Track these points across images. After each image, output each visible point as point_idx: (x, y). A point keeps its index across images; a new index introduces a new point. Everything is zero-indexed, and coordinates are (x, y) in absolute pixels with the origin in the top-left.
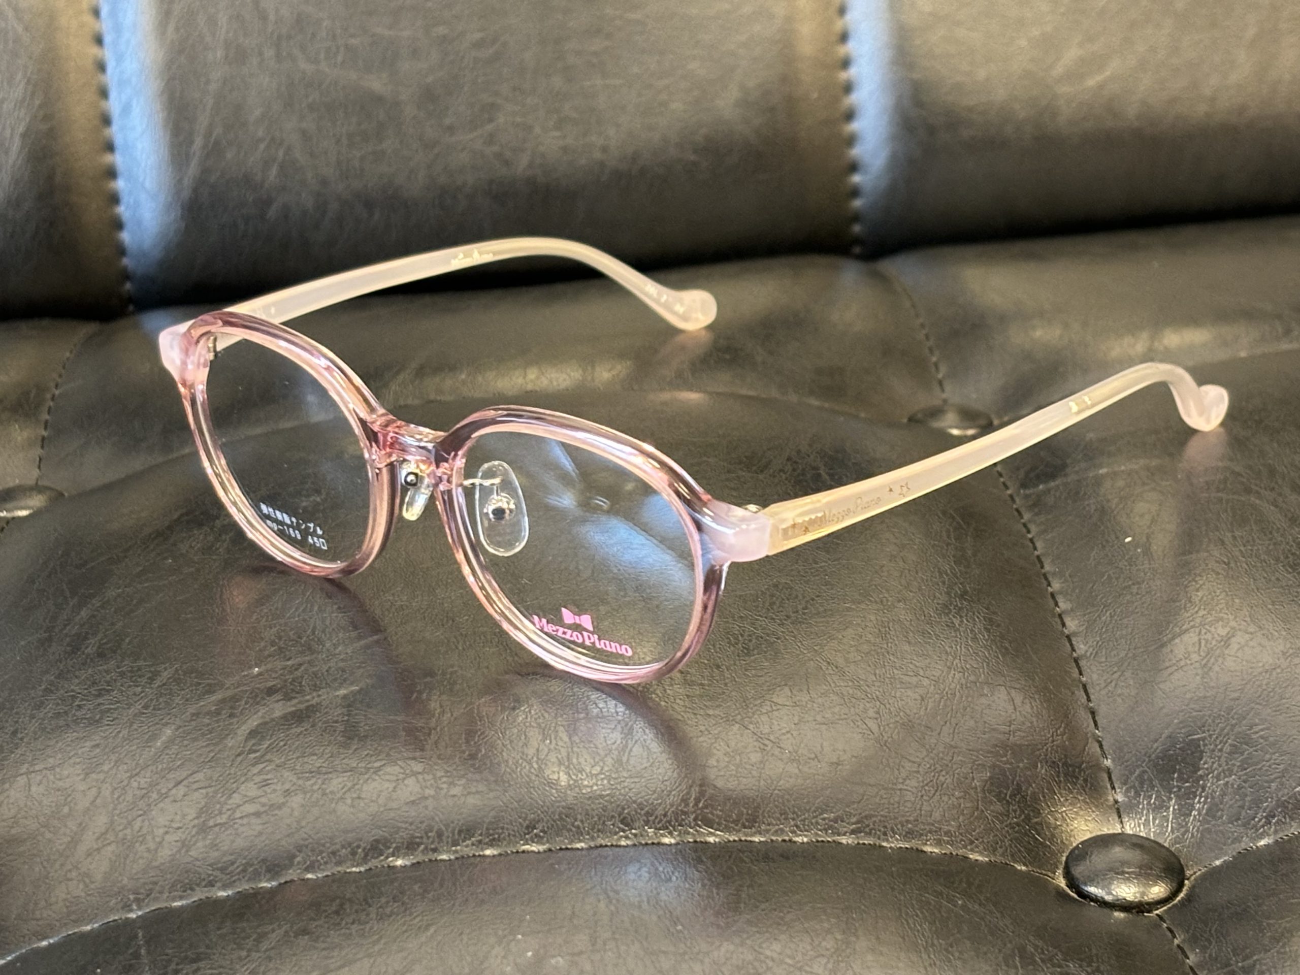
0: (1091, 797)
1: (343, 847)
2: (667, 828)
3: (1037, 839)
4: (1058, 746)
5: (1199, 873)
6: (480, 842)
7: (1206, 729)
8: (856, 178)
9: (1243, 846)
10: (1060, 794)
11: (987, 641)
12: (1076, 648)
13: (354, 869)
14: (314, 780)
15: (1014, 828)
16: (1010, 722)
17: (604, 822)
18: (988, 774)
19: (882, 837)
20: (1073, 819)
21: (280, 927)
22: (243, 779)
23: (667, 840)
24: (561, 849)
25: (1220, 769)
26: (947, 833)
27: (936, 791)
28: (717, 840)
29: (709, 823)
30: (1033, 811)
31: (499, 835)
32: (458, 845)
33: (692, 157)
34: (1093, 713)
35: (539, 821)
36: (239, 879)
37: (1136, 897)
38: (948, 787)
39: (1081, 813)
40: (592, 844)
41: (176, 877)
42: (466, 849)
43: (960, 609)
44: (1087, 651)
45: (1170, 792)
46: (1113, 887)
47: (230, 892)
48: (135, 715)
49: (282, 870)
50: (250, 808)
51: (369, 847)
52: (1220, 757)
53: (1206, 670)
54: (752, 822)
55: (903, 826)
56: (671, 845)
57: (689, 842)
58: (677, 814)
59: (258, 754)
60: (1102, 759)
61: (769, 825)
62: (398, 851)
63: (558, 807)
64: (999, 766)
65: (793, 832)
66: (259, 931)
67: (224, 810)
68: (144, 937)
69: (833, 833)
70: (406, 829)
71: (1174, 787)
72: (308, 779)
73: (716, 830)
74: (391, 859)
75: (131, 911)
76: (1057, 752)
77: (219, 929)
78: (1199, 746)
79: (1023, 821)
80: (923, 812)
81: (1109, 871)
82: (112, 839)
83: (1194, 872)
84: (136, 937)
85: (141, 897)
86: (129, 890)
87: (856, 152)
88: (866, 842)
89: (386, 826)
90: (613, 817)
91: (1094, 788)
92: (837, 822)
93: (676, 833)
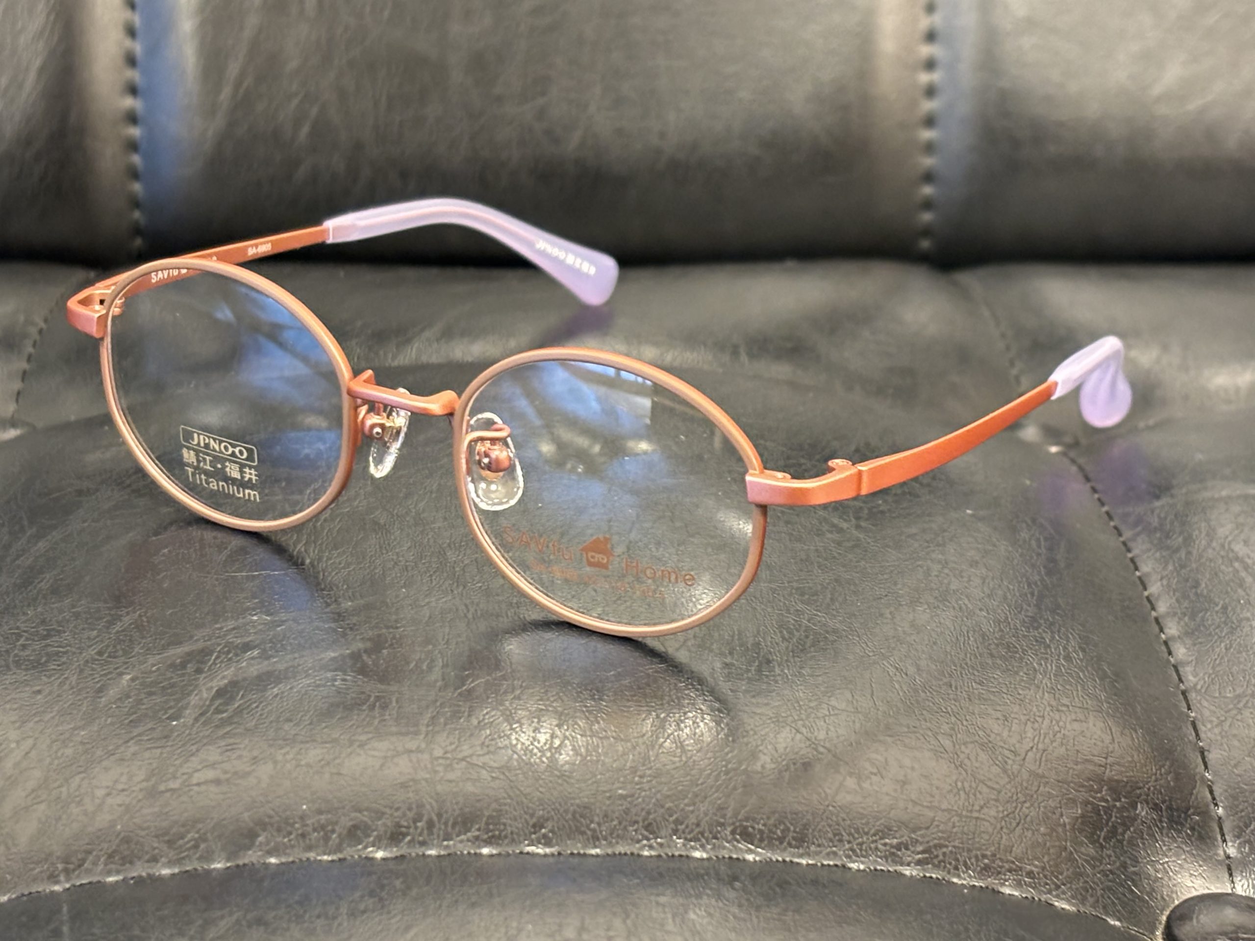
0: (1198, 848)
1: (315, 830)
2: (699, 840)
3: (1133, 891)
4: (1161, 786)
6: (477, 838)
10: (1163, 841)
11: (1081, 660)
12: (1183, 679)
13: (325, 858)
14: (288, 749)
15: (1107, 876)
16: (1107, 754)
17: (625, 828)
18: (1080, 811)
19: (952, 871)
20: (1176, 873)
21: (231, 914)
22: (205, 741)
23: (697, 854)
24: (572, 854)
26: (1030, 874)
27: (1018, 824)
28: (757, 859)
29: (747, 837)
30: (1129, 858)
31: (501, 831)
32: (451, 839)
33: (756, 152)
34: (1202, 752)
35: (547, 820)
36: (187, 856)
38: (1032, 822)
39: (1186, 866)
40: (610, 851)
41: (114, 847)
42: (459, 845)
43: (1052, 624)
44: (1197, 684)
47: (176, 870)
48: (87, 661)
49: (241, 849)
50: (210, 774)
51: (345, 832)
54: (801, 841)
55: (977, 860)
56: (702, 860)
57: (724, 858)
58: (712, 825)
59: (224, 715)
60: (1212, 806)
61: (819, 846)
62: (380, 841)
63: (572, 805)
64: (1092, 804)
65: (848, 857)
66: (206, 915)
67: (179, 774)
68: (69, 912)
69: (895, 862)
70: (391, 815)
72: (281, 748)
73: (757, 847)
74: (371, 849)
75: (57, 882)
76: (1161, 793)
77: (158, 910)
79: (1118, 869)
80: (1002, 846)
81: (1220, 935)
82: (44, 797)
84: (59, 911)
85: (71, 867)
86: (58, 858)
88: (934, 876)
89: (367, 809)
90: (636, 822)
91: (1202, 838)
92: (900, 850)
93: (709, 847)
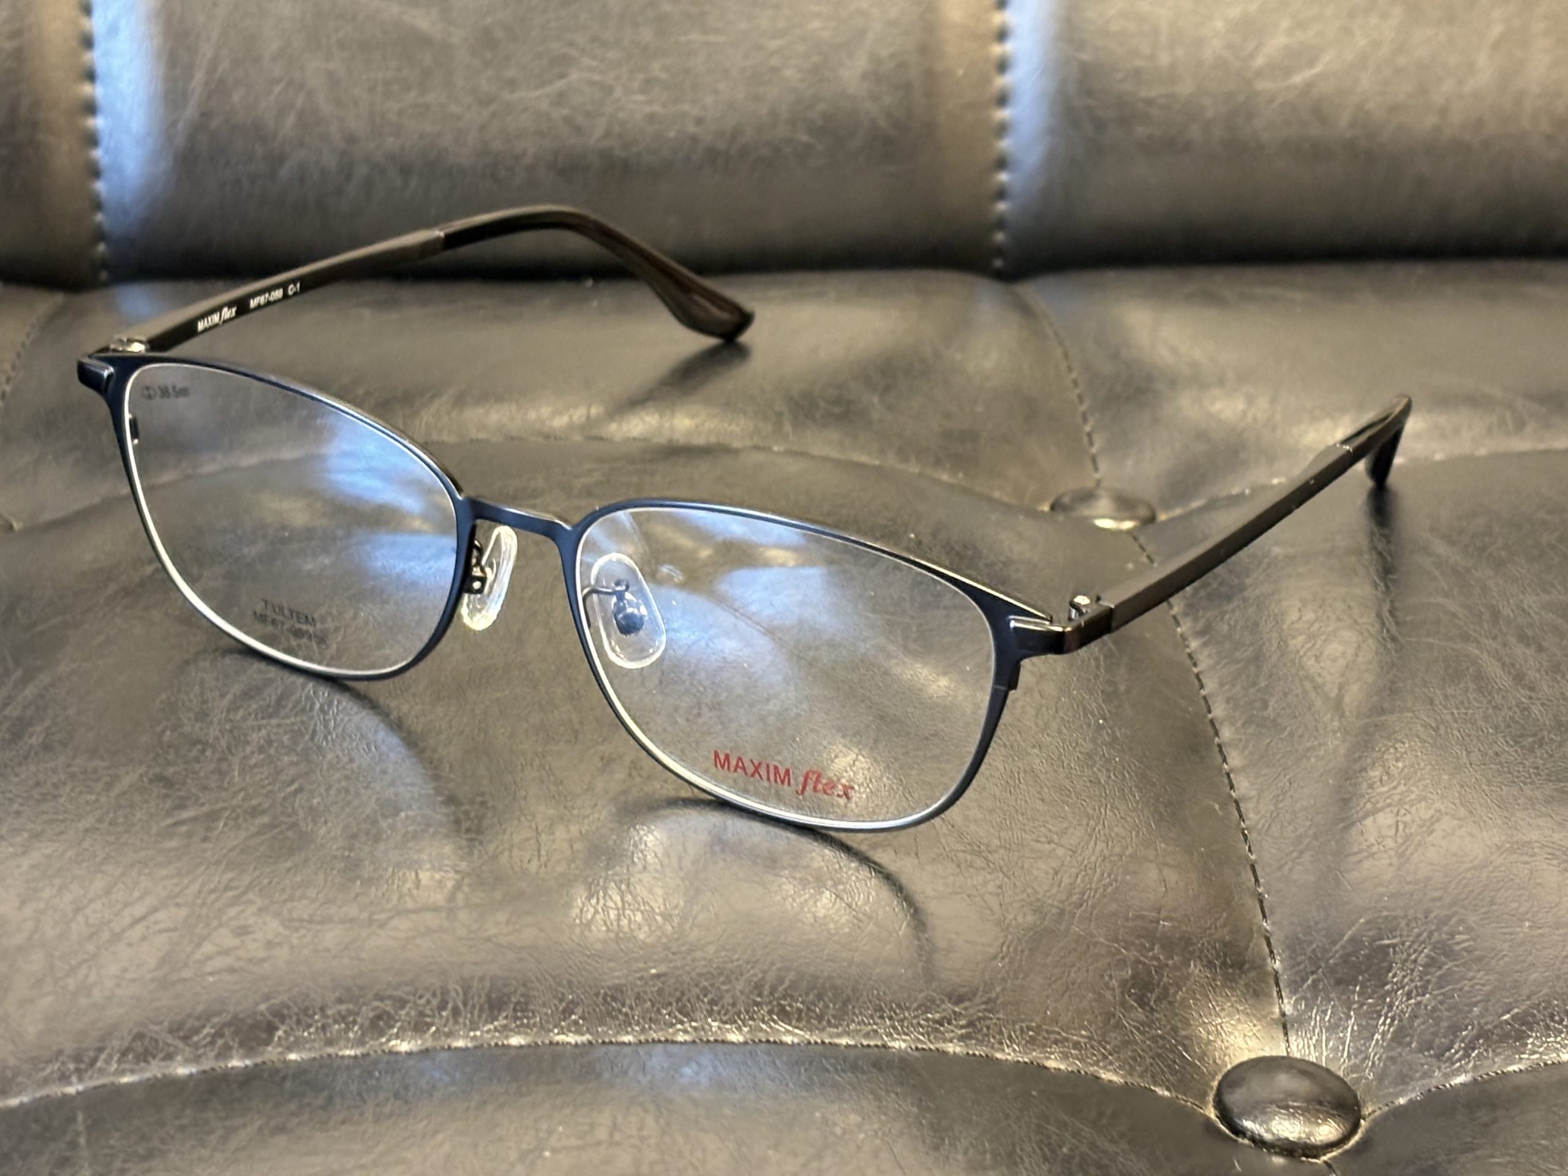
0: (1252, 1005)
1: (336, 1022)
2: (735, 1022)
3: (1185, 1058)
4: (1216, 941)
5: (1378, 1113)
6: (505, 1027)
7: (1398, 933)
8: (1003, 177)
9: (1434, 1082)
10: (1216, 1001)
11: (1137, 803)
12: (1245, 816)
13: (348, 1052)
14: (302, 932)
15: (1157, 1042)
16: (1160, 907)
17: (659, 1011)
18: (1130, 973)
19: (997, 1046)
20: (1229, 1034)
21: (253, 1121)
22: (216, 923)
23: (735, 1037)
24: (604, 1042)
25: (1413, 985)
26: (1076, 1045)
27: (1066, 991)
28: (796, 1040)
29: (786, 1018)
30: (1181, 1021)
31: (529, 1019)
32: (478, 1029)
33: (805, 138)
34: (1261, 902)
35: (578, 1004)
36: (204, 1054)
37: (1300, 1138)
38: (1080, 987)
39: (1240, 1027)
40: (642, 1038)
41: (127, 1044)
42: (487, 1033)
43: (1108, 761)
44: (1258, 823)
45: (1350, 1009)
46: (1274, 1123)
47: (194, 1070)
48: (86, 830)
49: (259, 1045)
50: (223, 962)
51: (367, 1023)
52: (1412, 971)
53: (1402, 860)
54: (839, 1020)
55: (1023, 1033)
56: (740, 1043)
57: (760, 1041)
58: (748, 1005)
59: (235, 892)
60: (1269, 960)
61: (859, 1023)
62: (403, 1032)
63: (603, 987)
64: (1144, 964)
65: (890, 1035)
66: (227, 1123)
67: (191, 962)
68: (85, 1121)
69: (937, 1039)
70: (415, 1003)
71: (1355, 1002)
72: (296, 930)
73: (797, 1028)
74: (393, 1042)
75: (70, 1084)
76: (1215, 948)
77: (177, 1118)
78: (1387, 954)
79: (1169, 1033)
80: (1048, 1017)
81: (1271, 1103)
82: (50, 988)
83: (1370, 1110)
84: (74, 1119)
85: (83, 1066)
86: (68, 1056)
87: (1005, 144)
88: (977, 1053)
89: (390, 997)
90: (670, 1004)
91: (1256, 994)
92: (942, 1025)
93: (745, 1029)
